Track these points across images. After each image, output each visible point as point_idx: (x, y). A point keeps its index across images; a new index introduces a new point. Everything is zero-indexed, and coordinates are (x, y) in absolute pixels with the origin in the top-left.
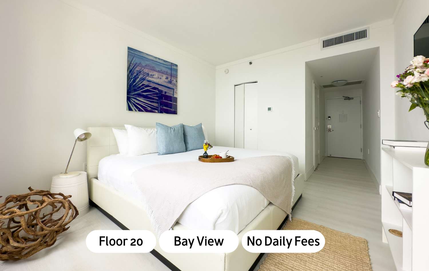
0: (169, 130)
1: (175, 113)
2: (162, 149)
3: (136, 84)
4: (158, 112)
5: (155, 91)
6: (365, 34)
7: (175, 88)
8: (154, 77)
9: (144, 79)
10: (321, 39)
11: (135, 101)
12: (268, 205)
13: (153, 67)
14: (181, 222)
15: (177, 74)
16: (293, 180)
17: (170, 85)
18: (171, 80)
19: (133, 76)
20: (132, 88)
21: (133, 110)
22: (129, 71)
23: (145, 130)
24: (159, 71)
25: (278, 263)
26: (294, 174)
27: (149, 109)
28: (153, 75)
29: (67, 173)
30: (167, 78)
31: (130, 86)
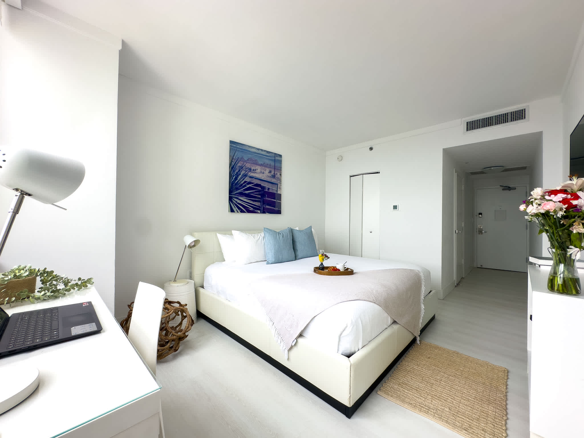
0: (278, 236)
1: (279, 212)
2: (271, 257)
3: (238, 182)
4: (261, 212)
5: (257, 188)
6: (523, 114)
7: (279, 183)
8: (256, 171)
9: (245, 176)
10: (464, 119)
11: (237, 201)
12: (392, 323)
13: (255, 161)
14: (304, 335)
15: (281, 165)
16: (422, 297)
17: (273, 180)
18: (274, 173)
19: (235, 173)
20: (234, 187)
21: (235, 212)
22: (231, 168)
23: (252, 235)
24: (262, 164)
25: (402, 383)
26: (424, 290)
27: (251, 209)
28: (256, 170)
29: (176, 281)
30: (270, 172)
31: (232, 184)
